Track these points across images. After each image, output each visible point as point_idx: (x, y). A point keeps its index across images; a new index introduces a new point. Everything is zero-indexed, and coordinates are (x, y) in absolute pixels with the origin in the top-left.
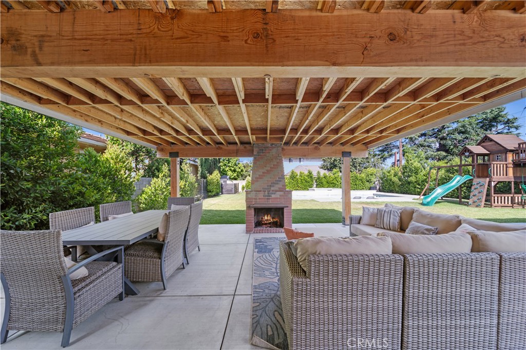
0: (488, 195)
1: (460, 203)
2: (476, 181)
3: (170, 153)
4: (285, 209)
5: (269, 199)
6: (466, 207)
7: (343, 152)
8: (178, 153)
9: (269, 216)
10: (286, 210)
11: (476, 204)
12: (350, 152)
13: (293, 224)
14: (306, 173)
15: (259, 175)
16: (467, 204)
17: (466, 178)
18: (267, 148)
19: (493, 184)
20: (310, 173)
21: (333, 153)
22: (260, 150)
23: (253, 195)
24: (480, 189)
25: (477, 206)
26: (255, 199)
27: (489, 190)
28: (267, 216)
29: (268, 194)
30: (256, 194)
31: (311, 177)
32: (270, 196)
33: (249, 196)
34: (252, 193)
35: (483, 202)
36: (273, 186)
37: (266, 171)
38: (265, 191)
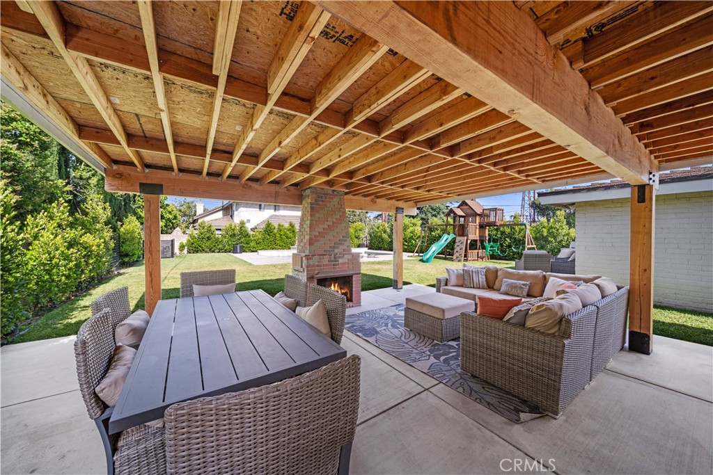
0: (466, 251)
1: (445, 259)
2: (458, 239)
3: (142, 185)
4: (354, 276)
5: (336, 265)
6: (451, 262)
7: (397, 208)
8: (162, 185)
9: (336, 285)
10: (356, 277)
11: (458, 259)
12: (403, 209)
13: (363, 293)
14: (287, 225)
15: (319, 233)
16: (452, 260)
17: (452, 236)
18: (328, 194)
19: (469, 242)
20: (292, 225)
21: (388, 207)
22: (319, 197)
23: (315, 261)
24: (461, 246)
25: (459, 261)
26: (318, 266)
27: (466, 248)
28: (335, 287)
29: (335, 258)
30: (320, 259)
31: (293, 232)
32: (336, 261)
33: (311, 262)
34: (314, 257)
35: (463, 258)
36: (337, 248)
37: (327, 227)
38: (330, 255)
